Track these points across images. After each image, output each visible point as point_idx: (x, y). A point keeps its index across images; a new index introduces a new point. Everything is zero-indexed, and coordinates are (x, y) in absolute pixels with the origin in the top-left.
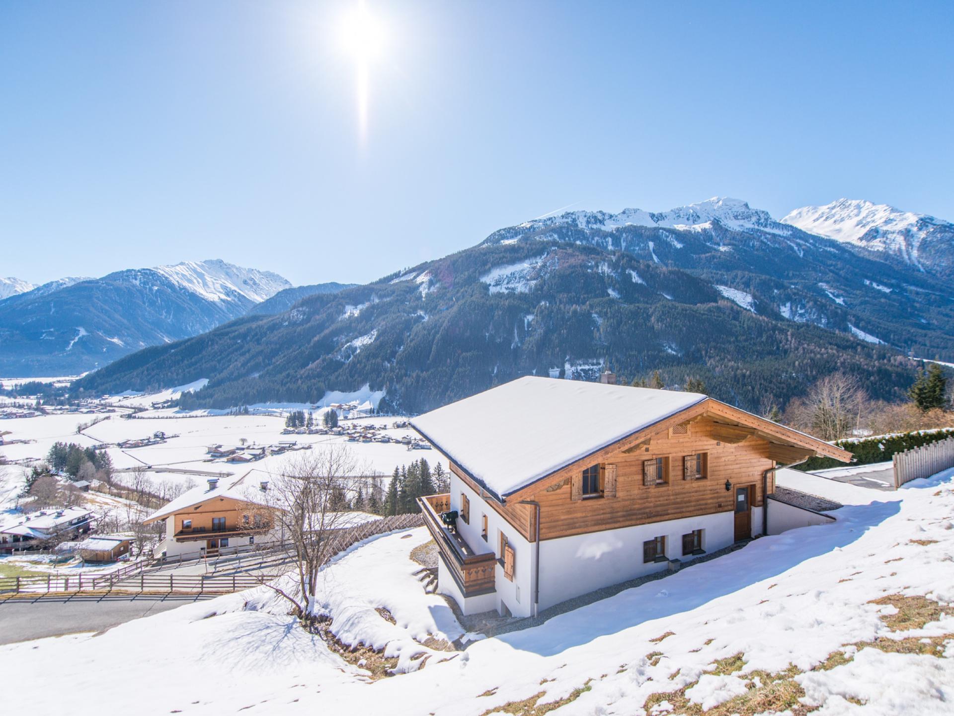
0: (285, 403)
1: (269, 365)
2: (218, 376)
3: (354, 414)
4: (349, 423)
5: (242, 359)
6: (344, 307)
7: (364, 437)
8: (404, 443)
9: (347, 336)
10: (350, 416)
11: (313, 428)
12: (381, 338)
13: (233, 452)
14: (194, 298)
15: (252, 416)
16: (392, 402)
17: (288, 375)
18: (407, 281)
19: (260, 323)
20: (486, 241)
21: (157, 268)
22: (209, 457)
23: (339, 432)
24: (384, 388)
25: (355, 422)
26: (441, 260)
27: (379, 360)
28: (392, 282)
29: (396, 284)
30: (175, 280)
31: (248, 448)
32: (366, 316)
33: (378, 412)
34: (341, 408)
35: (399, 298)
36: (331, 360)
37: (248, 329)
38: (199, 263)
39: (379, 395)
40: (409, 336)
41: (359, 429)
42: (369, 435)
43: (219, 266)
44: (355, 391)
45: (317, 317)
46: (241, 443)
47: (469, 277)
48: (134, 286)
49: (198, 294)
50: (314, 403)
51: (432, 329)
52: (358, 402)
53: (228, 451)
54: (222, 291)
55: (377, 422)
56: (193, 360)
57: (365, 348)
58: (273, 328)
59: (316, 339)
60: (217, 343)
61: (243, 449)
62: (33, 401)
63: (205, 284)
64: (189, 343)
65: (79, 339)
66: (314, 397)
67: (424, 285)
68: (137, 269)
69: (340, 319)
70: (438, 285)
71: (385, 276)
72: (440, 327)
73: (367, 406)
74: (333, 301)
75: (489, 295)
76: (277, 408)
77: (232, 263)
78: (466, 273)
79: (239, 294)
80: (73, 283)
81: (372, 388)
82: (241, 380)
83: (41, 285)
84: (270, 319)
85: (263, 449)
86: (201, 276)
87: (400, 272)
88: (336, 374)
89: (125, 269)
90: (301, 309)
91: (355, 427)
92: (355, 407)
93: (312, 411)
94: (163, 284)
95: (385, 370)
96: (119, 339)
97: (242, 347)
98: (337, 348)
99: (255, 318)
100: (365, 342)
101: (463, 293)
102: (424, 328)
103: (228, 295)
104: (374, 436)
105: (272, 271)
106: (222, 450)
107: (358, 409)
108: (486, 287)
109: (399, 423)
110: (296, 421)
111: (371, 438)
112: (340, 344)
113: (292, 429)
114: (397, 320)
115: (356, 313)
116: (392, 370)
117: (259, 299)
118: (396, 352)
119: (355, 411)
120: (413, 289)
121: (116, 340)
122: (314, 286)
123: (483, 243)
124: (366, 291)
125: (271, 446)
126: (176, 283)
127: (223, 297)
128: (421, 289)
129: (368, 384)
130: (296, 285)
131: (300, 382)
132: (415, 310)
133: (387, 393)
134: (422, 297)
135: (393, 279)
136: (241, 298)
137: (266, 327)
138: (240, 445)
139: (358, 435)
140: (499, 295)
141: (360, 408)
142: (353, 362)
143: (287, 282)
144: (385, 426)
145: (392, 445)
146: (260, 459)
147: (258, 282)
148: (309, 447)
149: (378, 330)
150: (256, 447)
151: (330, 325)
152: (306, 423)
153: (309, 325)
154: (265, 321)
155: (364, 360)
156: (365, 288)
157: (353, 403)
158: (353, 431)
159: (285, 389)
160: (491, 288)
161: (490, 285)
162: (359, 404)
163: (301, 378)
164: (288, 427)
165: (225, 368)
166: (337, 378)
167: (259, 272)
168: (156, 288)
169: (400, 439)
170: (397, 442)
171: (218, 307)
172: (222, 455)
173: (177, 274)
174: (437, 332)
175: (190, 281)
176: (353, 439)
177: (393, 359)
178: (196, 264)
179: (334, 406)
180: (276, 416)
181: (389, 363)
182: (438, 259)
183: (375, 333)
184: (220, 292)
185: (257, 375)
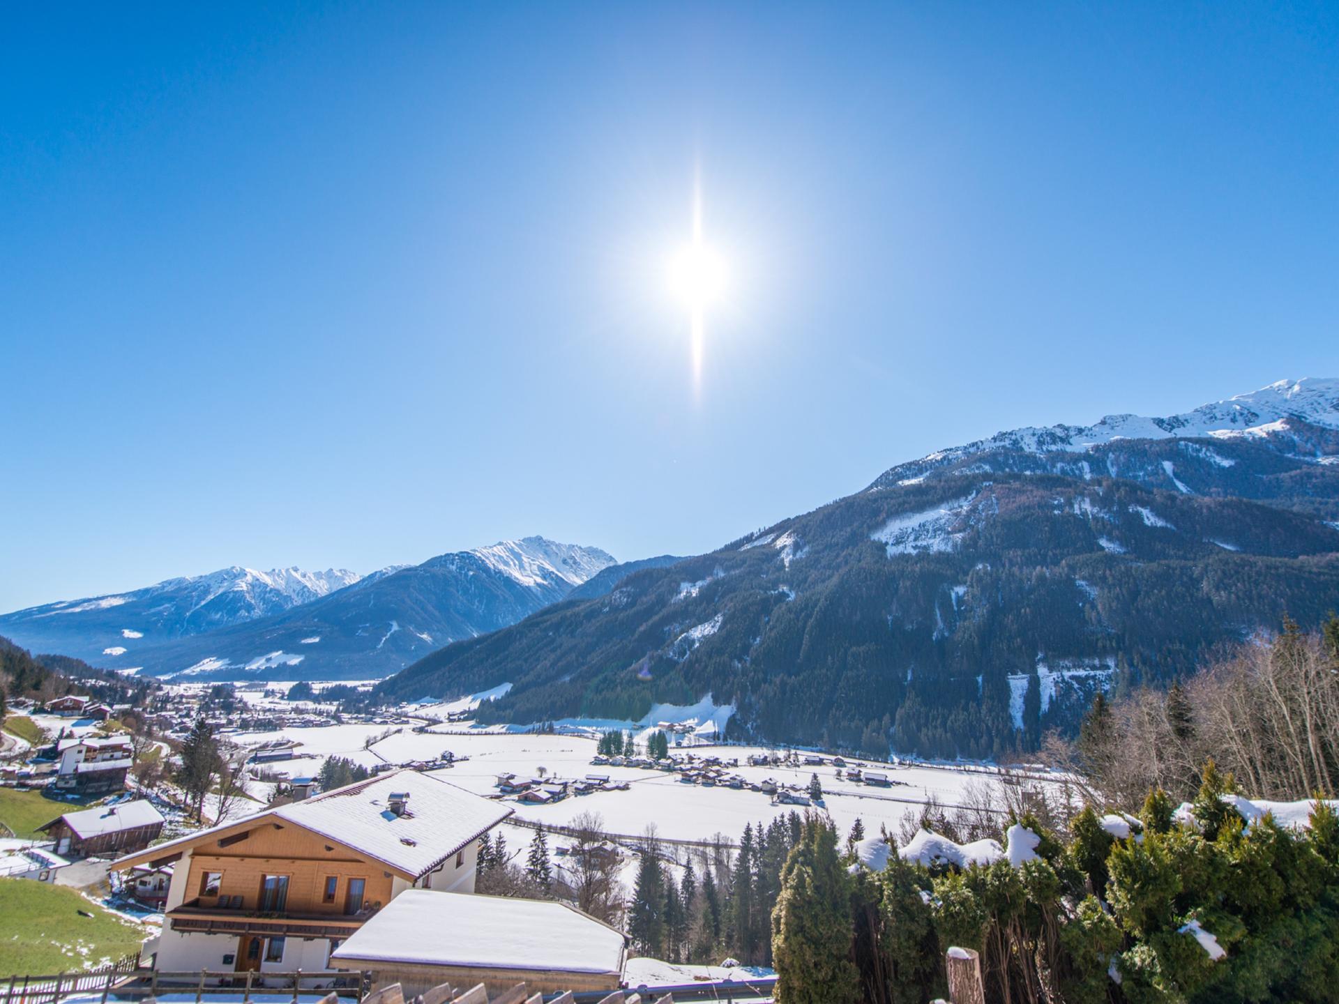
0: (600, 720)
1: (583, 664)
2: (523, 680)
3: (690, 739)
4: (682, 754)
5: (552, 656)
6: (679, 585)
7: (705, 776)
8: (766, 792)
9: (680, 624)
10: (685, 743)
11: (634, 758)
12: (729, 626)
13: (527, 787)
14: (509, 582)
15: (557, 736)
16: (746, 723)
17: (605, 679)
18: (763, 546)
19: (576, 609)
20: (875, 484)
21: (475, 550)
22: (497, 791)
23: (669, 765)
24: (734, 701)
25: (692, 752)
26: (809, 514)
27: (726, 658)
28: (743, 549)
29: (748, 551)
30: (491, 563)
31: (547, 782)
32: (707, 596)
33: (725, 739)
34: (672, 730)
35: (752, 569)
36: (661, 657)
37: (561, 618)
38: (517, 542)
39: (726, 711)
40: (768, 622)
41: (696, 763)
42: (712, 774)
43: (538, 544)
44: (692, 704)
45: (645, 599)
46: (539, 773)
47: (854, 534)
48: (450, 572)
49: (513, 578)
50: (636, 721)
51: (802, 610)
52: (696, 721)
53: (521, 785)
54: (538, 573)
55: (724, 754)
56: (498, 658)
57: (706, 640)
58: (592, 614)
59: (642, 629)
60: (526, 637)
61: (539, 783)
62: (332, 708)
63: (522, 567)
64: (496, 636)
65: (392, 635)
66: (637, 713)
67: (787, 550)
68: (455, 552)
69: (672, 601)
70: (806, 549)
71: (733, 541)
72: (813, 608)
73: (709, 727)
74: (665, 577)
75: (886, 558)
76: (589, 726)
77: (552, 540)
78: (849, 529)
79: (557, 575)
80: (394, 572)
81: (717, 701)
82: (549, 684)
83: (367, 575)
84: (588, 604)
85: (565, 785)
86: (518, 556)
87: (752, 534)
88: (667, 677)
89: (443, 554)
90: (625, 589)
91: (691, 759)
92: (692, 729)
93: (633, 732)
94: (479, 568)
95: (735, 674)
96: (430, 634)
97: (553, 641)
98: (669, 641)
99: (570, 604)
100: (706, 633)
101: (845, 557)
102: (790, 611)
103: (544, 578)
104: (719, 776)
105: (595, 547)
106: (514, 782)
107: (696, 732)
108: (882, 547)
109: (756, 757)
110: (611, 747)
111: (714, 778)
112: (672, 636)
113: (604, 757)
114: (750, 600)
115: (695, 592)
116: (745, 672)
117: (578, 581)
118: (750, 645)
119: (692, 736)
120: (772, 555)
121: (425, 636)
122: (644, 561)
123: (871, 487)
124: (708, 563)
125: (576, 782)
126: (492, 567)
127: (539, 580)
128: (783, 555)
129: (710, 694)
130: (621, 562)
131: (619, 688)
132: (775, 585)
133: (738, 709)
134: (784, 566)
135: (743, 545)
136: (559, 581)
137: (582, 614)
138: (536, 776)
139: (696, 772)
140: (904, 557)
141: (700, 730)
142: (690, 661)
143: (611, 558)
144: (736, 761)
145: (746, 794)
146: (560, 799)
147: (578, 560)
148: (626, 788)
149: (724, 615)
150: (556, 781)
151: (660, 610)
152: (624, 749)
153: (635, 609)
154: (582, 607)
155: (704, 658)
156: (706, 557)
157: (690, 723)
158: (689, 766)
159: (600, 698)
160: (888, 548)
161: (887, 544)
162: (698, 725)
163: (621, 683)
164: (600, 754)
165: (532, 669)
166: (667, 684)
167: (580, 548)
168: (471, 573)
169: (759, 784)
170: (755, 789)
171: (532, 592)
172: (514, 790)
173: (494, 555)
174: (809, 616)
175: (506, 564)
176: (687, 779)
177: (745, 657)
178: (514, 543)
179: (664, 726)
180: (587, 738)
181: (739, 662)
182: (805, 513)
183: (719, 618)
184: (536, 575)
185: (567, 679)
